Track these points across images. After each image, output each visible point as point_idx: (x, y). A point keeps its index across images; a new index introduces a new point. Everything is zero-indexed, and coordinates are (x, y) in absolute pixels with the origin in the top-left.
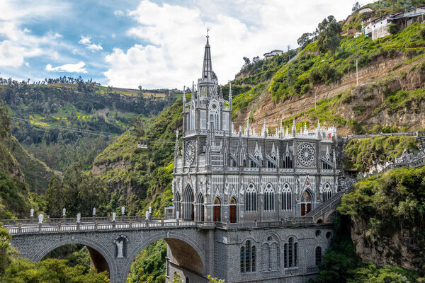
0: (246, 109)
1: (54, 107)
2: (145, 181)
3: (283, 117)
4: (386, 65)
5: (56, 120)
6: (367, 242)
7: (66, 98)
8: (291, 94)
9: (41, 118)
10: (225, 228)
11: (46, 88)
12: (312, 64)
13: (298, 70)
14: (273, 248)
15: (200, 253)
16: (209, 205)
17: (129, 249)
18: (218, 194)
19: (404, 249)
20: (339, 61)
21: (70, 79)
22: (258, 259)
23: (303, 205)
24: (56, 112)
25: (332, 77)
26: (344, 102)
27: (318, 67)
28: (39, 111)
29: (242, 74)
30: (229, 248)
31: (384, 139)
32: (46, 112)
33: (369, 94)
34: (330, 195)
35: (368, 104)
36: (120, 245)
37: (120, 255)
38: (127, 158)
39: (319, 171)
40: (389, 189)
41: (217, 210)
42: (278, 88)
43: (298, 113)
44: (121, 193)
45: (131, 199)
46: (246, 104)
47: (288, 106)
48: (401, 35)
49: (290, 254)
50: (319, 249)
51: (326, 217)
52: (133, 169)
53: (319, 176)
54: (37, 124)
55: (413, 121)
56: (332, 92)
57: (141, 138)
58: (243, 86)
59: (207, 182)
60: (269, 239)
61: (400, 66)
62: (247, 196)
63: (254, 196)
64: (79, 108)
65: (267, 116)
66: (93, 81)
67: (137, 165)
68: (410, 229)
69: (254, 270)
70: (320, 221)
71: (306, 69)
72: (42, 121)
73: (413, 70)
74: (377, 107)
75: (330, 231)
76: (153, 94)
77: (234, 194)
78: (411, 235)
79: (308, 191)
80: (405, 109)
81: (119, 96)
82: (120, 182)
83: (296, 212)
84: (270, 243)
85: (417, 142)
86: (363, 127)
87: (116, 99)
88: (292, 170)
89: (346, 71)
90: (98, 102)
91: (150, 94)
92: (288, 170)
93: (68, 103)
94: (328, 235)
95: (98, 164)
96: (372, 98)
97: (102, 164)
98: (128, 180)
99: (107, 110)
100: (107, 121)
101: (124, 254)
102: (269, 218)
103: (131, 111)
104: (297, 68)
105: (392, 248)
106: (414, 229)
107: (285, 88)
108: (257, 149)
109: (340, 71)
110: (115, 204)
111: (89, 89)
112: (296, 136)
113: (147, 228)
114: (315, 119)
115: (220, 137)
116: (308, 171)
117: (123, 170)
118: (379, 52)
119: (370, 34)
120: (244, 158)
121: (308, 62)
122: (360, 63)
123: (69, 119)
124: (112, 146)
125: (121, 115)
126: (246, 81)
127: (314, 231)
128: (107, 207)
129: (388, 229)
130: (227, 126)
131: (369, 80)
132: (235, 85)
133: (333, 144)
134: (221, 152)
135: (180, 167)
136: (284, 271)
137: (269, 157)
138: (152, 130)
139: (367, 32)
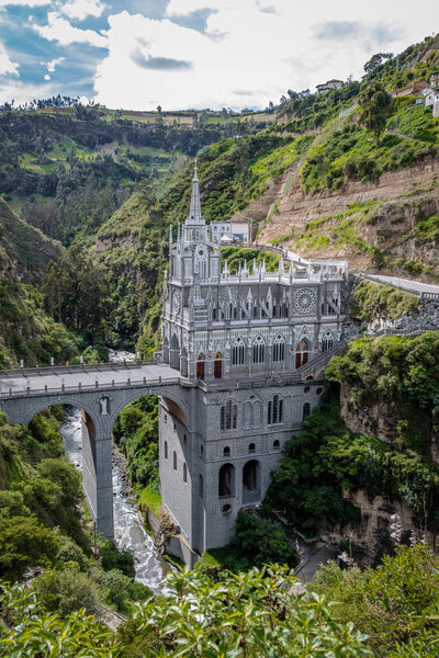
0: (280, 179)
1: (48, 142)
2: (157, 266)
3: (310, 217)
4: (433, 169)
5: (51, 162)
6: (350, 406)
7: (61, 129)
8: (322, 187)
9: (33, 159)
10: (205, 390)
11: (37, 117)
12: (355, 142)
13: (337, 150)
14: (256, 406)
16: (192, 361)
17: (112, 407)
18: (201, 350)
19: (381, 421)
20: (382, 149)
21: (66, 99)
22: (239, 417)
23: (298, 355)
24: (51, 149)
25: (369, 173)
26: (369, 223)
27: (360, 150)
28: (29, 149)
29: (286, 116)
30: (209, 408)
31: (389, 292)
32: (39, 152)
33: (398, 216)
34: (331, 343)
35: (396, 228)
36: (104, 403)
37: (104, 412)
38: (136, 234)
39: (319, 318)
40: (375, 358)
41: (201, 366)
42: (309, 173)
43: (327, 215)
44: (130, 279)
45: (141, 287)
46: (282, 171)
47: (318, 202)
49: (275, 411)
50: (307, 406)
51: (318, 373)
52: (142, 248)
53: (318, 324)
54: (28, 167)
56: (367, 194)
57: (152, 208)
58: (285, 135)
59: (190, 339)
60: (252, 397)
62: (234, 351)
63: (242, 350)
64: (79, 142)
65: (293, 210)
66: (96, 103)
67: (148, 244)
68: (389, 403)
69: (235, 427)
70: (311, 377)
71: (346, 149)
72: (34, 163)
74: (405, 233)
75: (322, 386)
76: (176, 118)
77: (219, 349)
78: (389, 410)
79: (305, 340)
80: (434, 243)
81: (130, 123)
82: (128, 264)
83: (287, 367)
84: (253, 401)
85: (419, 304)
86: (386, 258)
87: (125, 128)
88: (287, 320)
89: (386, 169)
90: (104, 133)
91: (171, 119)
92: (281, 320)
93: (65, 136)
94: (319, 391)
95: (102, 239)
96: (400, 221)
97: (107, 238)
98: (137, 263)
99: (115, 145)
100: (116, 161)
101: (108, 411)
102: (257, 371)
103: (148, 144)
104: (335, 145)
105: (370, 418)
106: (393, 404)
107: (316, 177)
108: (250, 295)
109: (380, 167)
110: (123, 292)
111: (91, 115)
112: (295, 281)
113: (129, 387)
114: (335, 237)
115: (207, 287)
116: (306, 320)
117: (132, 249)
118: (426, 150)
119: (432, 107)
120: (235, 306)
121: (351, 139)
122: (403, 161)
123: (68, 160)
124: (118, 214)
125: (135, 151)
126: (290, 127)
127: (304, 387)
128: (114, 295)
129: (369, 399)
130: (216, 272)
131: (410, 186)
132: (273, 133)
133: (343, 283)
134: (206, 307)
135: (168, 311)
136: (266, 427)
137: (263, 304)
138: (166, 196)
139: (428, 103)
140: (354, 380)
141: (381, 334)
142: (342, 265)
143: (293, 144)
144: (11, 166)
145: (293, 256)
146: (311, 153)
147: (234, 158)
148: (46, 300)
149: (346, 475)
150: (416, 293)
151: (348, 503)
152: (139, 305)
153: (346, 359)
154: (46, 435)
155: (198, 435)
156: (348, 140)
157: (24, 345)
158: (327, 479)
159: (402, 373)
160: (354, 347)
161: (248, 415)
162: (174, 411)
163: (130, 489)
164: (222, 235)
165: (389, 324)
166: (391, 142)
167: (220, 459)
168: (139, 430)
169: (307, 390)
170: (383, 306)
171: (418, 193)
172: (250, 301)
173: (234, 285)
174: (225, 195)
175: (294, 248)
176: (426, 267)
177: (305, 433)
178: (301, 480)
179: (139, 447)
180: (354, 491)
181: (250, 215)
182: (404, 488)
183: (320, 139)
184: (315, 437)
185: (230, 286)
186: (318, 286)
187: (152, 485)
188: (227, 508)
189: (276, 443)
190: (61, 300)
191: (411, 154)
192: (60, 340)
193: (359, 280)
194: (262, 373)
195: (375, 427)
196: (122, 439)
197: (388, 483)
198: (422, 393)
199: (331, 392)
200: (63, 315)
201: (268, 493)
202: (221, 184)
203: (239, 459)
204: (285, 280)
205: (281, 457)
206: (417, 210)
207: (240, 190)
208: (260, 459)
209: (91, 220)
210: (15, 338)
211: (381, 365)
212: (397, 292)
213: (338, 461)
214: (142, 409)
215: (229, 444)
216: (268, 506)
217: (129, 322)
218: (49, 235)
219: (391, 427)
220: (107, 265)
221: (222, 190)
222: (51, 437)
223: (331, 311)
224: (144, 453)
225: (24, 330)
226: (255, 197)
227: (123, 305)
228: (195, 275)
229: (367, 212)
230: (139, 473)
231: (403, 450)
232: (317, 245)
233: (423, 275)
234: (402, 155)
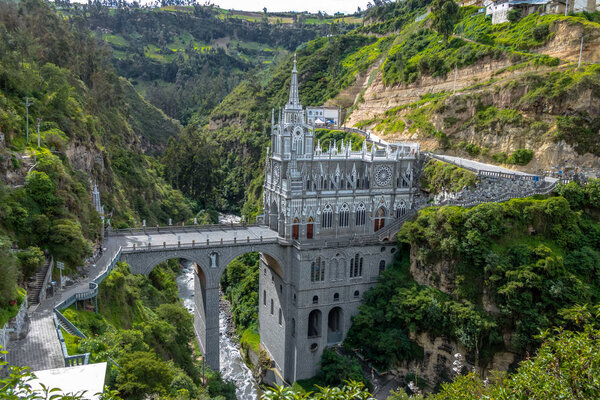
0: (365, 73)
1: (170, 36)
2: (261, 143)
3: (390, 105)
4: (491, 67)
5: (172, 52)
6: (418, 263)
7: (181, 25)
8: (399, 80)
9: (157, 50)
10: (299, 248)
11: (160, 13)
12: (427, 43)
13: (413, 49)
14: (341, 262)
15: (280, 263)
16: (288, 225)
17: (221, 261)
18: (296, 215)
19: (443, 276)
20: (450, 50)
22: (327, 271)
23: (377, 221)
24: (172, 42)
25: (439, 69)
26: (437, 112)
27: (431, 50)
28: (154, 41)
29: (371, 19)
30: (301, 264)
31: (453, 170)
32: (161, 43)
33: (461, 106)
34: (404, 211)
35: (459, 116)
36: (214, 258)
37: (214, 266)
38: (243, 116)
39: (395, 190)
40: (440, 224)
41: (296, 229)
42: (389, 68)
43: (404, 103)
44: (237, 153)
45: (247, 161)
47: (396, 92)
48: (518, 27)
49: (356, 267)
50: (382, 263)
51: (392, 236)
53: (394, 195)
54: (152, 56)
55: (495, 143)
56: (436, 87)
57: (257, 94)
58: (370, 35)
59: (287, 206)
60: (338, 255)
61: (502, 71)
62: (324, 216)
63: (330, 215)
64: (198, 37)
65: (375, 99)
66: (211, 3)
67: (253, 125)
68: (450, 261)
69: (322, 279)
70: (386, 239)
71: (420, 49)
72: (157, 53)
73: (506, 86)
74: (467, 121)
75: (395, 247)
76: (279, 18)
77: (311, 214)
78: (449, 267)
79: (382, 208)
80: (490, 129)
81: (240, 21)
82: (236, 141)
83: (368, 230)
84: (338, 258)
85: (476, 179)
86: (450, 141)
87: (237, 26)
88: (368, 191)
89: (452, 66)
90: (218, 29)
91: (275, 19)
93: (185, 31)
94: (393, 251)
95: (214, 119)
96: (463, 110)
97: (219, 119)
98: (244, 140)
99: (227, 39)
100: (227, 53)
101: (217, 264)
102: (342, 233)
103: (255, 40)
104: (412, 45)
105: (434, 274)
106: (452, 262)
107: (395, 71)
108: (338, 170)
109: (448, 65)
110: (232, 165)
111: (207, 13)
112: (375, 158)
113: (236, 245)
114: (410, 122)
115: (303, 162)
116: (384, 191)
117: (240, 128)
118: (486, 51)
119: (491, 15)
120: (325, 178)
121: (425, 40)
122: (467, 60)
123: (186, 51)
124: (229, 98)
125: (244, 45)
126: (374, 29)
127: (380, 248)
128: (224, 167)
129: (433, 257)
130: (310, 150)
131: (472, 82)
132: (360, 34)
133: (415, 161)
134: (301, 179)
135: (269, 182)
136: (349, 280)
137: (349, 177)
138: (270, 84)
139: (488, 12)
140: (421, 241)
141: (445, 204)
142: (415, 146)
143: (376, 44)
144: (138, 55)
145: (375, 138)
146: (392, 51)
147: (328, 53)
148: (166, 170)
149: (413, 320)
150: (475, 171)
151: (414, 343)
152: (245, 176)
153: (415, 225)
154: (164, 284)
155: (292, 285)
156: (422, 42)
157: (146, 207)
158: (398, 323)
159: (461, 237)
160: (423, 214)
161: (334, 269)
162: (273, 266)
163: (233, 330)
164: (316, 118)
165: (451, 196)
166: (457, 44)
167: (310, 306)
168: (243, 280)
169: (383, 249)
170: (447, 181)
171: (478, 87)
172: (338, 175)
173: (325, 161)
174: (319, 85)
175: (375, 131)
176: (483, 148)
177: (380, 285)
178: (377, 324)
179: (242, 295)
180: (419, 333)
181: (339, 102)
182: (459, 331)
183: (399, 40)
184: (389, 289)
185: (322, 161)
186: (394, 163)
187: (252, 327)
188: (314, 346)
189: (357, 293)
190: (179, 170)
191: (473, 55)
192: (177, 204)
193: (429, 159)
194: (347, 235)
195: (437, 281)
196: (228, 288)
197: (447, 327)
198: (477, 253)
199: (402, 251)
200: (180, 183)
201: (349, 334)
202: (316, 75)
203: (325, 306)
204: (368, 158)
205: (360, 304)
206: (477, 102)
207: (332, 81)
208: (343, 306)
209: (205, 103)
210: (139, 201)
211: (444, 230)
212: (459, 169)
213: (407, 308)
214: (245, 263)
215: (317, 293)
216: (347, 345)
217: (237, 190)
218: (169, 115)
219: (451, 280)
220: (218, 142)
221: (316, 80)
222: (168, 285)
223: (405, 184)
224: (246, 300)
225: (147, 195)
226: (344, 87)
227: (231, 175)
228: (292, 152)
229: (436, 102)
230: (242, 317)
231: (459, 300)
232: (395, 129)
233: (480, 156)
234: (466, 56)
